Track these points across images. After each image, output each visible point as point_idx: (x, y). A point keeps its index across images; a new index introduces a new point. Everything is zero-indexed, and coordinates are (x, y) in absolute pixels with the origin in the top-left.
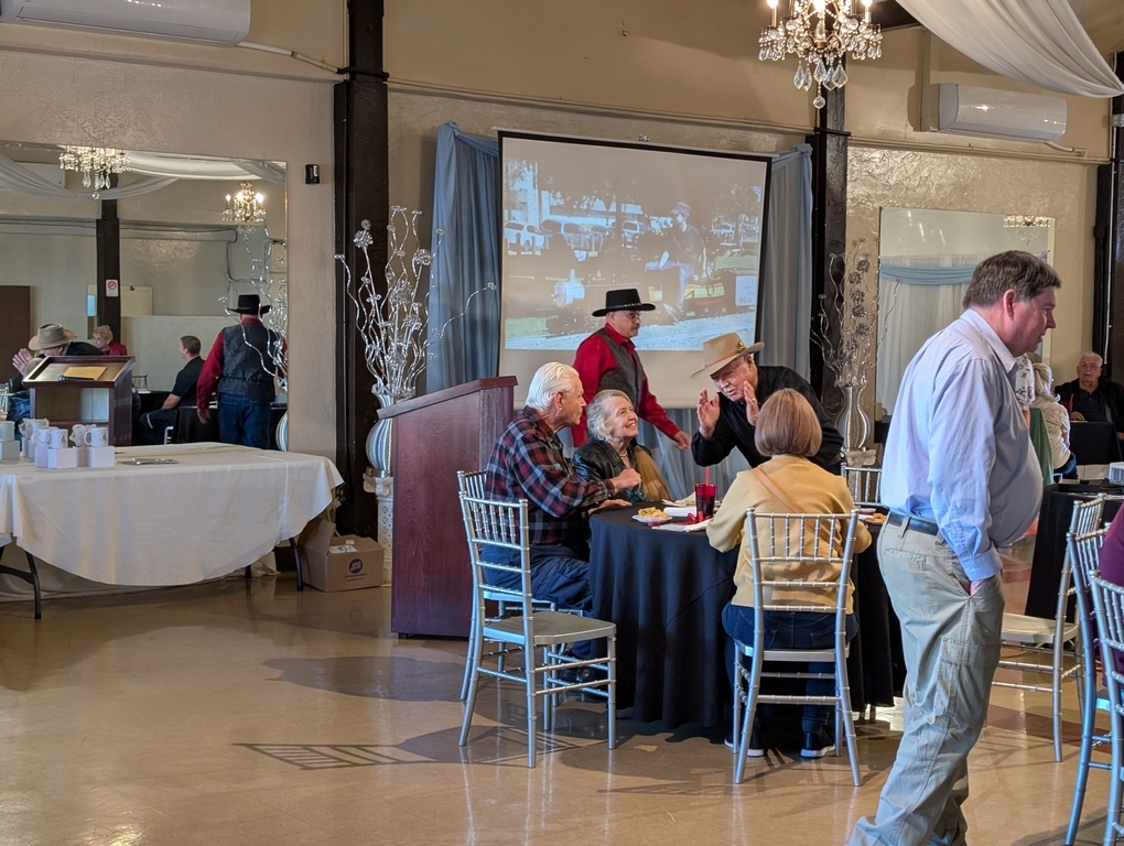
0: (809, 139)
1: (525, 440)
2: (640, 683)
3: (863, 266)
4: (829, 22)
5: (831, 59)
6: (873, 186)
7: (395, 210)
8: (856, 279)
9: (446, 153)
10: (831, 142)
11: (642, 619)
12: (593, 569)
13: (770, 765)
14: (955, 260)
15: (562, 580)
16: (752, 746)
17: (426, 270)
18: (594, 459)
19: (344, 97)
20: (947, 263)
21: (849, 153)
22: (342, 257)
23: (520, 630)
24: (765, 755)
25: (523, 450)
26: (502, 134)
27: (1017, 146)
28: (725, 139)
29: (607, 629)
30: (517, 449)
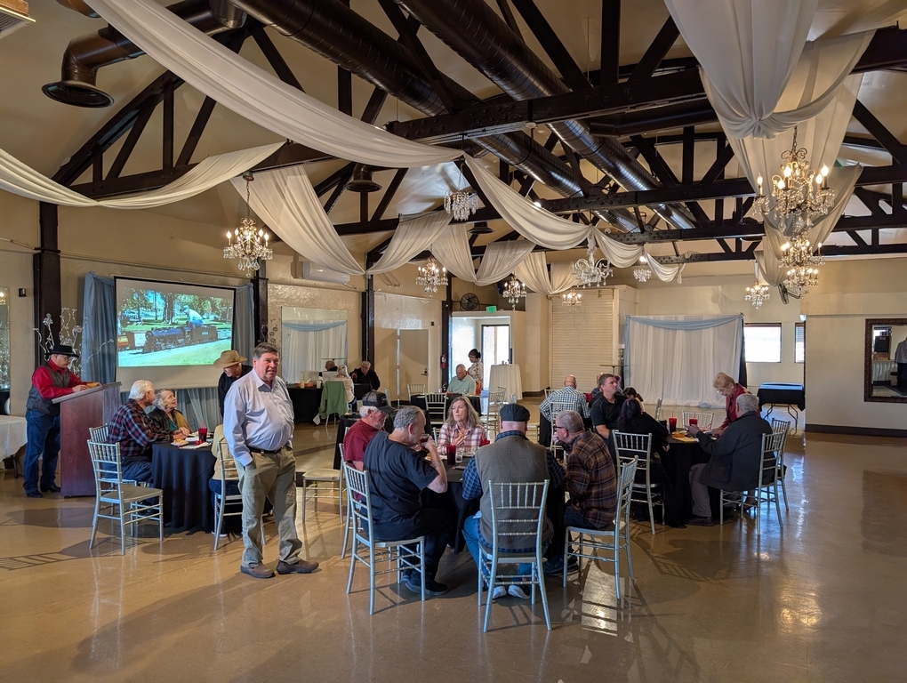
0: (252, 281)
1: (131, 412)
2: (174, 512)
3: (275, 329)
4: (252, 245)
5: (253, 259)
6: (278, 299)
7: (63, 309)
8: (273, 334)
9: (89, 286)
10: (261, 282)
11: (175, 486)
12: (153, 466)
13: (230, 540)
14: (314, 322)
15: (140, 471)
16: (222, 533)
17: (80, 335)
18: (156, 418)
19: (38, 260)
20: (312, 323)
21: (269, 287)
22: (37, 329)
23: (117, 497)
24: (228, 536)
25: (130, 416)
26: (116, 278)
27: (333, 284)
28: (217, 280)
29: (159, 492)
30: (127, 416)
